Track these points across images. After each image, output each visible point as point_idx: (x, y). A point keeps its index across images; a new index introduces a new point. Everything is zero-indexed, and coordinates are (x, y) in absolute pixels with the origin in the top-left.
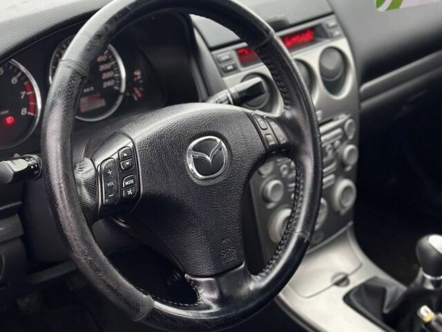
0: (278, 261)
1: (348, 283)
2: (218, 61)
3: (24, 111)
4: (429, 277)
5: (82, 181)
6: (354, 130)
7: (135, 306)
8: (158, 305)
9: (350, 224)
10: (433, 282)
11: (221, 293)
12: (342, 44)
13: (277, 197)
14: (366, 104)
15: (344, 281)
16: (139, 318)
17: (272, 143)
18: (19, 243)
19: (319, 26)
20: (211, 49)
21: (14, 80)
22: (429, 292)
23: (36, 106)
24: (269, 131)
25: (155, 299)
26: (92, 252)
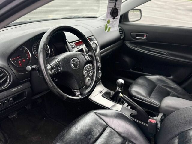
0: (91, 86)
1: (102, 93)
2: (71, 45)
3: (27, 59)
4: (119, 88)
5: (49, 69)
6: (100, 60)
7: (63, 96)
8: (68, 96)
9: (101, 80)
10: (120, 89)
11: (80, 93)
12: (96, 42)
13: (86, 75)
14: (102, 55)
15: (101, 92)
16: (64, 99)
17: (88, 60)
18: (30, 88)
19: (91, 38)
20: (69, 43)
21: (24, 51)
22: (120, 91)
23: (30, 57)
24: (87, 57)
25: (68, 95)
26: (53, 85)
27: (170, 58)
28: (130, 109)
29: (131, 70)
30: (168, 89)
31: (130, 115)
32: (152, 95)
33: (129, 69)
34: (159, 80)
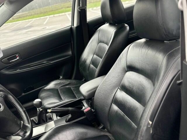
27: (52, 63)
28: (60, 118)
29: (23, 94)
30: (67, 87)
31: (66, 122)
32: (62, 98)
33: (21, 94)
34: (56, 84)
